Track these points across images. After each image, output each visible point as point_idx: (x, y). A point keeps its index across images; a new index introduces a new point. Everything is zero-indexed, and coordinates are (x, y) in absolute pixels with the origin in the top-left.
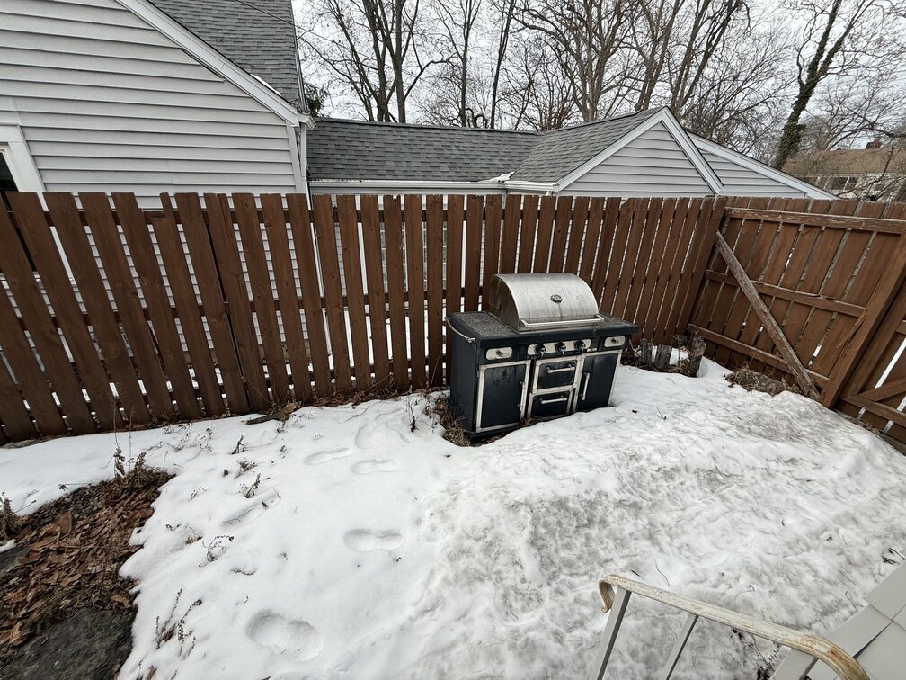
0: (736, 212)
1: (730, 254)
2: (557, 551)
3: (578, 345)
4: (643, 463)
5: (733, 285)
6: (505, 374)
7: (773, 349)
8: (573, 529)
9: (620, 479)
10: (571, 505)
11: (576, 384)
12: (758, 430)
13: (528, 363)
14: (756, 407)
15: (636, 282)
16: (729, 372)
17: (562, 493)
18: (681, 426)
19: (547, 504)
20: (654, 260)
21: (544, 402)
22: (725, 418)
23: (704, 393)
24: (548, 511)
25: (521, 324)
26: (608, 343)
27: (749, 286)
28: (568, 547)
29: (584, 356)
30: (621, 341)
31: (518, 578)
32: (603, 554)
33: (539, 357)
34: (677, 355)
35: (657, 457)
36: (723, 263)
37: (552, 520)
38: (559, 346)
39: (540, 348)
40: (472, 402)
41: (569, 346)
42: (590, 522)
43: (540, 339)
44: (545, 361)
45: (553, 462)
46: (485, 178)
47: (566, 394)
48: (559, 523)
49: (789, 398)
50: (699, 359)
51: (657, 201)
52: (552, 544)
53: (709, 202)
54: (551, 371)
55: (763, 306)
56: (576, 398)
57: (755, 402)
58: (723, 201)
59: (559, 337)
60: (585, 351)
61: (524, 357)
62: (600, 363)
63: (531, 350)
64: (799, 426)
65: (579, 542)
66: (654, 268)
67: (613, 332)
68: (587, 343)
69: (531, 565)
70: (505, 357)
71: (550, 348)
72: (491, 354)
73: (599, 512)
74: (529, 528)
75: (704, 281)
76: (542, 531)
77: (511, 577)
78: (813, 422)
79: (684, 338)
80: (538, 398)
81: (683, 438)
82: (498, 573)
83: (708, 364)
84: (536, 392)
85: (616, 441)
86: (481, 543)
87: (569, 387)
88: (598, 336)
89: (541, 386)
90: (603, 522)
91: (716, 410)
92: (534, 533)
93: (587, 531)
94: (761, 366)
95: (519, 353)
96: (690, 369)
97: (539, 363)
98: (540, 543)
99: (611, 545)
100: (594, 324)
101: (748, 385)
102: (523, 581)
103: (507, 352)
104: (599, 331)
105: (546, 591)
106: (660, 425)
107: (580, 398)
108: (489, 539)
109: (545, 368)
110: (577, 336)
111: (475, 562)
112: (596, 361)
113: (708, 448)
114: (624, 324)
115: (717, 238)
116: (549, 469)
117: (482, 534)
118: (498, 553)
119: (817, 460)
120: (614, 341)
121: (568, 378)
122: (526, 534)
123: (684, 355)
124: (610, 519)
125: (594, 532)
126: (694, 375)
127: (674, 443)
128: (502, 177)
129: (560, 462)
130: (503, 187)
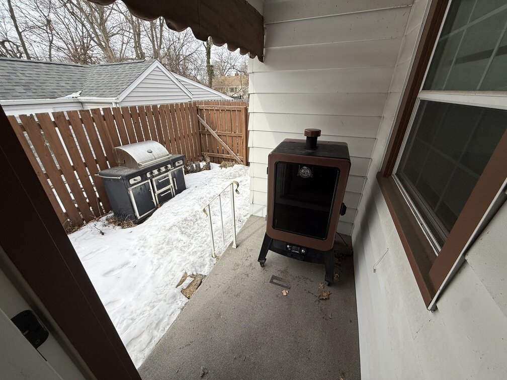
0: (201, 107)
1: (204, 123)
2: (191, 232)
3: (166, 167)
4: (205, 198)
5: (210, 135)
6: (141, 188)
7: (228, 154)
8: (193, 224)
9: (200, 205)
10: (188, 219)
11: (172, 184)
12: (232, 177)
13: (149, 181)
14: (229, 172)
15: (177, 140)
16: (219, 165)
17: (184, 217)
18: (211, 185)
19: (181, 222)
20: (180, 130)
21: (162, 195)
22: (222, 178)
23: (215, 173)
24: (182, 224)
25: (139, 165)
26: (177, 164)
27: (214, 133)
28: (193, 229)
29: (170, 172)
30: (181, 162)
31: (183, 244)
32: (204, 225)
33: (153, 177)
34: (202, 164)
35: (208, 195)
36: (204, 127)
37: (185, 225)
38: (159, 170)
39: (152, 173)
40: (130, 207)
41: (163, 169)
42: (197, 220)
43: (150, 169)
44: (156, 178)
45: (176, 212)
46: (60, 96)
47: (169, 189)
48: (187, 225)
49: (236, 166)
50: (209, 163)
51: (172, 105)
52: (188, 231)
53: (190, 104)
54: (160, 181)
55: (220, 139)
56: (174, 190)
57: (229, 170)
58: (195, 103)
59: (158, 167)
60: (170, 170)
61: (146, 179)
62: (177, 173)
63: (148, 175)
64: (240, 173)
65: (196, 226)
66: (181, 133)
67: (177, 159)
68: (169, 166)
69: (184, 238)
70: (139, 181)
71: (156, 172)
72: (132, 181)
73: (198, 217)
74: (179, 231)
75: (200, 134)
76: (183, 229)
77: (180, 245)
78: (243, 170)
79: (202, 157)
80: (159, 195)
81: (213, 187)
82: (175, 247)
83: (212, 164)
84: (158, 192)
85: (194, 197)
86: (165, 243)
87: (169, 186)
88: (173, 162)
89: (158, 189)
90: (200, 218)
91: (219, 177)
92: (181, 231)
93: (196, 222)
94: (228, 160)
95: (144, 178)
96: (208, 168)
97: (154, 179)
98: (184, 232)
99: (205, 222)
100: (169, 158)
101: (225, 166)
102: (185, 243)
103: (139, 178)
104: (172, 160)
105: (192, 241)
106: (205, 187)
107: (175, 189)
108: (167, 241)
109: (157, 181)
110: (165, 164)
111: (166, 248)
112: (175, 173)
113: (220, 186)
114: (179, 156)
115: (198, 118)
116: (175, 214)
117: (163, 241)
118: (172, 242)
119: (246, 179)
120: (178, 163)
121: (167, 182)
122: (179, 232)
123: (204, 163)
124: (202, 216)
125: (199, 222)
126: (210, 169)
127: (211, 190)
128: (74, 95)
129: (179, 211)
130: (77, 101)
